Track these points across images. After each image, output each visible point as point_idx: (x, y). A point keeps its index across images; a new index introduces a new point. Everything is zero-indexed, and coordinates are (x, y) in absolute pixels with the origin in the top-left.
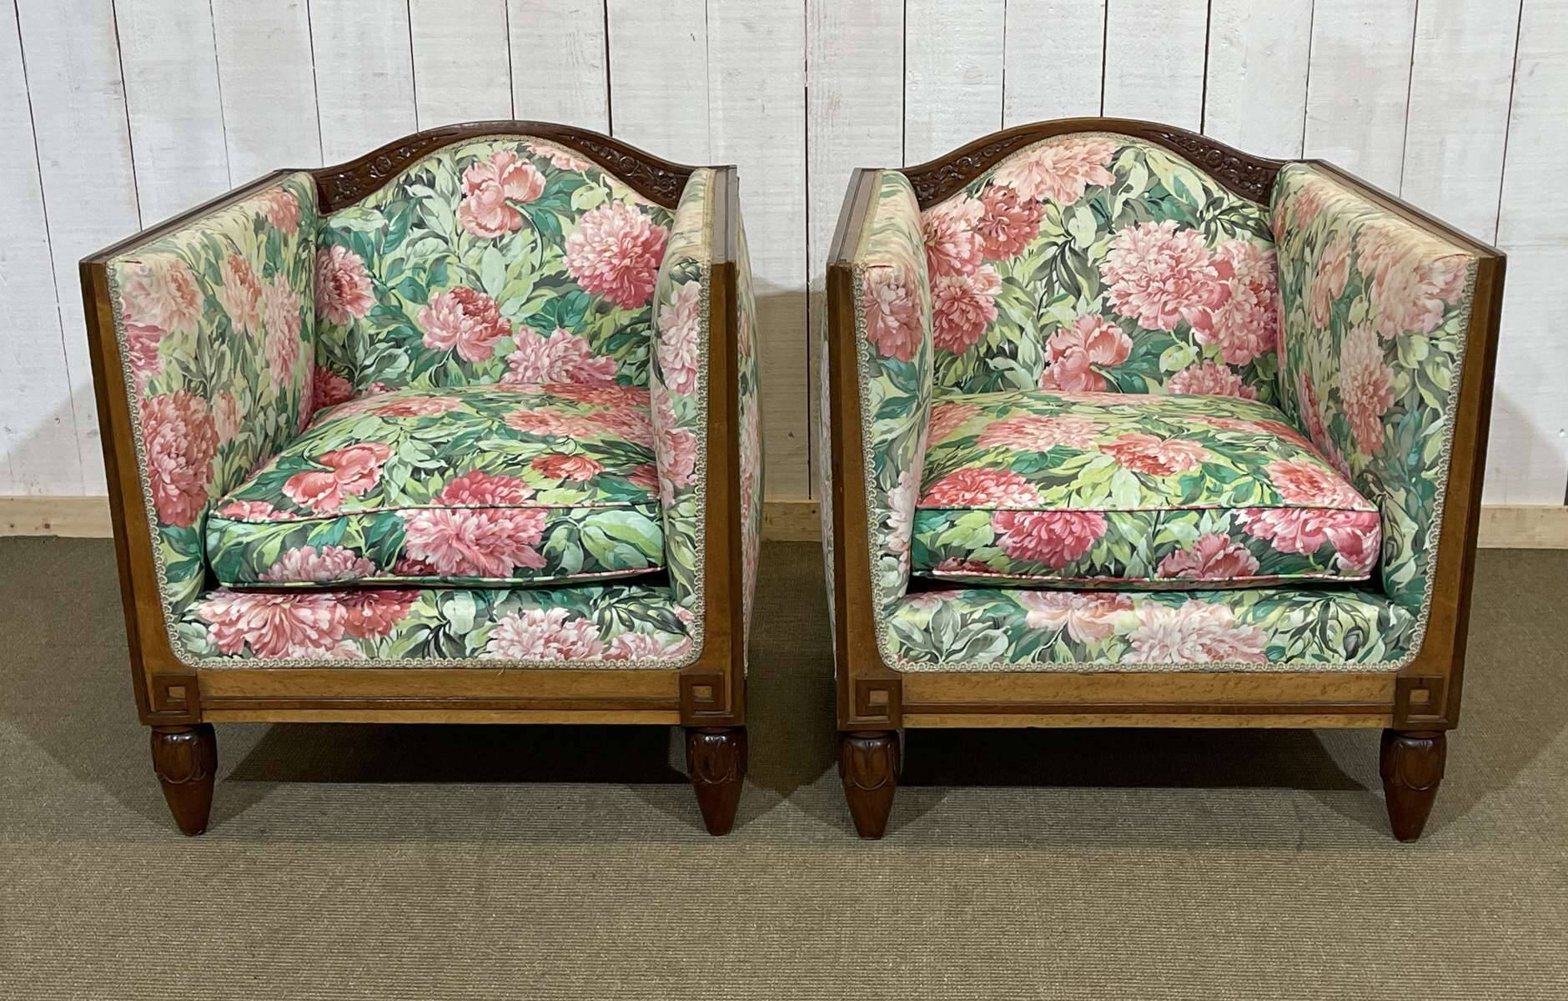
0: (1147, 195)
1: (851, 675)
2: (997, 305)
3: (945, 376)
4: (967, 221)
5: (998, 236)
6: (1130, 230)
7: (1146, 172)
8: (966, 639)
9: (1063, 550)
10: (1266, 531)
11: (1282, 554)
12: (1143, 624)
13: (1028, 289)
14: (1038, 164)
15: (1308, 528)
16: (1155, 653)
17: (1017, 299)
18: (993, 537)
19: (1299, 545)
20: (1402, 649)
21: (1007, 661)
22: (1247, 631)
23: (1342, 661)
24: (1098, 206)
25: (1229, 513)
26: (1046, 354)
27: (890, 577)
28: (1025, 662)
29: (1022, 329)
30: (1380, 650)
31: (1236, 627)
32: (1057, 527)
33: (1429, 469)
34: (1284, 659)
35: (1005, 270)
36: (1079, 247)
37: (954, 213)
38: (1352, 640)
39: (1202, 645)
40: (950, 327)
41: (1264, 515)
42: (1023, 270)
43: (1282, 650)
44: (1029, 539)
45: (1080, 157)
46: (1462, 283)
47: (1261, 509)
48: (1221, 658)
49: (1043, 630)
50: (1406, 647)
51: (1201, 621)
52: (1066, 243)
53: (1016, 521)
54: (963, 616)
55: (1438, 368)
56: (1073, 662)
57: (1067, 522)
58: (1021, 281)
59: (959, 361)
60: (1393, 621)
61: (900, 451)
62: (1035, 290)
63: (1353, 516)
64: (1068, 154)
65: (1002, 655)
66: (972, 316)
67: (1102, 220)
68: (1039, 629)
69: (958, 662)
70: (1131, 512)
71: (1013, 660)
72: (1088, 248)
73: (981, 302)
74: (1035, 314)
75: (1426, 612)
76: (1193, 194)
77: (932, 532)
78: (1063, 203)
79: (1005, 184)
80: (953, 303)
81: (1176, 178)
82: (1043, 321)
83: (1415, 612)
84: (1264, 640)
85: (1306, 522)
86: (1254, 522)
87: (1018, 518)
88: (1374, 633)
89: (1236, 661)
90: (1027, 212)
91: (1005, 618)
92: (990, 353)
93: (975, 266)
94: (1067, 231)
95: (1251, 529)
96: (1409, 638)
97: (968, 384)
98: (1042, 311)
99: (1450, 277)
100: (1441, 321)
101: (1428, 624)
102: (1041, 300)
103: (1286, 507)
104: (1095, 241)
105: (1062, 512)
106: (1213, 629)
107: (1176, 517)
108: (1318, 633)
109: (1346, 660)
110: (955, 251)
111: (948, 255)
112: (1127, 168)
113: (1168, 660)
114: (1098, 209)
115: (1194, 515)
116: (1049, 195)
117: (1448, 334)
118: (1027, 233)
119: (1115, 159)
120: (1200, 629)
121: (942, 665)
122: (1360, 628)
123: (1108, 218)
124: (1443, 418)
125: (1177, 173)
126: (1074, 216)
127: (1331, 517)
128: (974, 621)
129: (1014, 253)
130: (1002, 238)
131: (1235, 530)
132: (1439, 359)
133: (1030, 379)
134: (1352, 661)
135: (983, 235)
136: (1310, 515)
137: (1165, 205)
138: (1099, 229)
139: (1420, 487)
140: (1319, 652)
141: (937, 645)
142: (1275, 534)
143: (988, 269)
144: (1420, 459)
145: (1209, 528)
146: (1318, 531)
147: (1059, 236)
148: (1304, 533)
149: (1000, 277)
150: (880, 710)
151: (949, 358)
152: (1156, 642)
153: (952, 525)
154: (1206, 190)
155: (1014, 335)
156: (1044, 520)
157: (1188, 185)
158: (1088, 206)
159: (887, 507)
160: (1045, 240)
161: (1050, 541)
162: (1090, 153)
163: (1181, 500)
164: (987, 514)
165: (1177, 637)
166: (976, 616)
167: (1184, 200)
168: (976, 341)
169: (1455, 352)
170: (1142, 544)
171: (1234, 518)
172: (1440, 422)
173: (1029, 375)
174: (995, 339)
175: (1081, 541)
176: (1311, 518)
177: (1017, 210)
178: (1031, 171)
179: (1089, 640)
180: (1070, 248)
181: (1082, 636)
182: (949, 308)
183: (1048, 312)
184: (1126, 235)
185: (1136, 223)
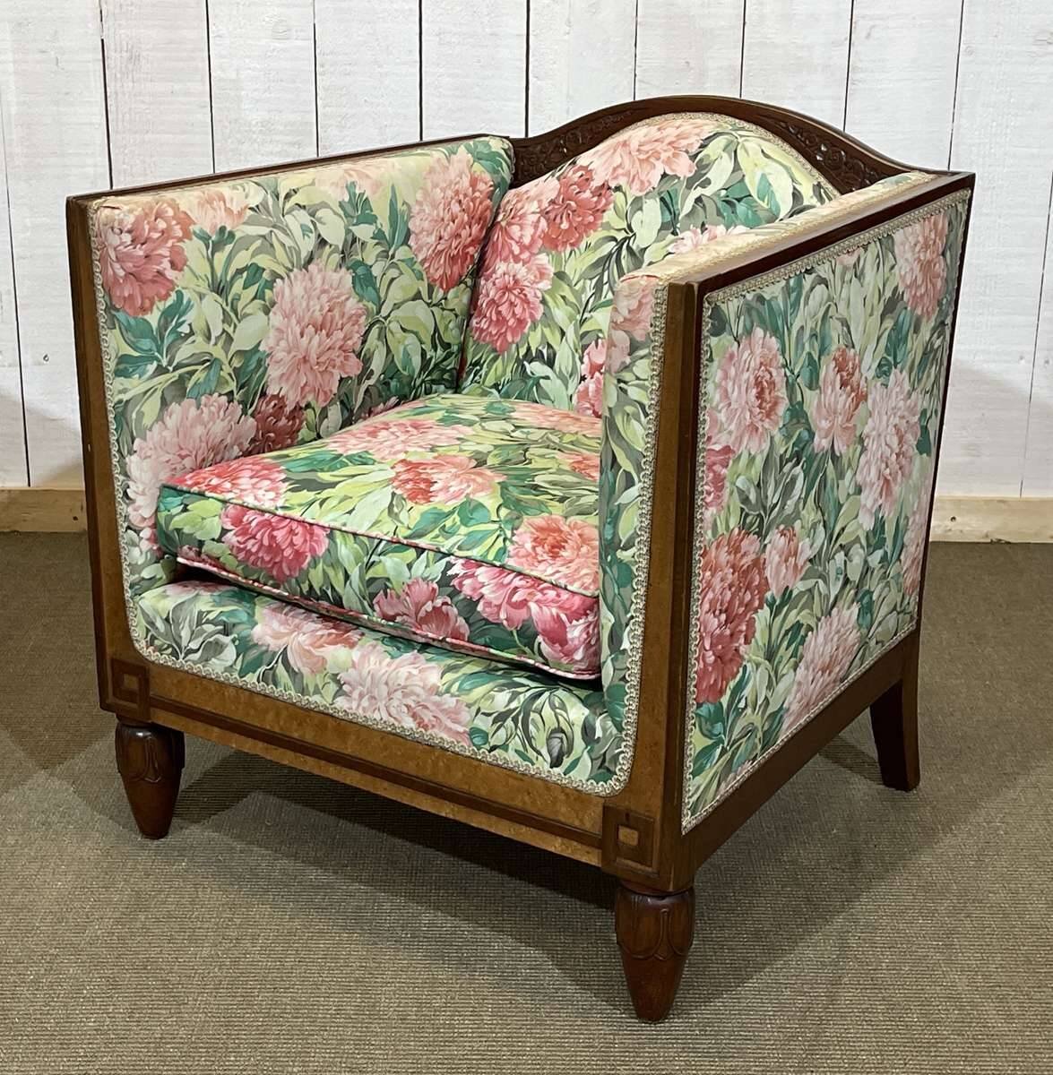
0: (724, 192)
1: (109, 650)
2: (544, 302)
3: (486, 375)
4: (540, 201)
5: (561, 223)
6: (695, 233)
7: (731, 165)
8: (201, 639)
9: (281, 562)
10: (474, 590)
11: (487, 622)
12: (354, 666)
13: (577, 288)
14: (625, 144)
15: (516, 598)
16: (365, 703)
17: (563, 297)
18: (220, 531)
19: (503, 616)
20: (608, 770)
21: (236, 675)
22: (450, 702)
23: (547, 767)
24: (668, 199)
25: (447, 559)
26: (583, 366)
27: (138, 553)
28: (251, 679)
29: (563, 334)
30: (586, 766)
31: (439, 694)
32: (279, 535)
33: (625, 548)
34: (487, 746)
35: (558, 262)
36: (638, 246)
37: (532, 193)
38: (556, 743)
39: (407, 706)
40: (498, 320)
41: (480, 571)
42: (577, 263)
43: (485, 736)
44: (252, 541)
45: (667, 141)
46: (647, 314)
47: (480, 563)
48: (426, 727)
49: (264, 648)
50: (612, 769)
51: (407, 679)
52: (625, 239)
53: (245, 519)
54: (200, 613)
55: (628, 421)
56: (293, 693)
57: (291, 532)
58: (571, 277)
59: (500, 360)
60: (599, 733)
61: (134, 416)
62: (584, 288)
63: (565, 596)
64: (658, 135)
65: (231, 666)
66: (518, 310)
67: (668, 217)
68: (262, 645)
69: (195, 663)
70: (355, 535)
71: (243, 673)
72: (646, 249)
73: (529, 296)
74: (578, 317)
75: (631, 730)
76: (778, 196)
77: (166, 513)
78: (633, 192)
79: (585, 164)
80: (504, 293)
81: (764, 176)
82: (585, 328)
83: (620, 729)
84: (466, 716)
85: (516, 589)
86: (466, 576)
87: (249, 516)
88: (579, 743)
89: (441, 735)
90: (595, 199)
91: (234, 625)
92: (529, 357)
93: (533, 254)
94: (629, 226)
95: (461, 584)
96: (615, 758)
97: (505, 387)
98: (586, 315)
99: (634, 304)
100: (628, 360)
101: (635, 746)
102: (588, 301)
103: (502, 567)
104: (655, 242)
105: (292, 519)
106: (418, 690)
107: (394, 551)
108: (520, 725)
109: (551, 767)
110: (519, 234)
111: (512, 239)
112: (713, 158)
113: (377, 716)
114: (667, 204)
115: (412, 553)
116: (622, 181)
117: (638, 378)
118: (590, 223)
119: (703, 146)
120: (405, 687)
121: (181, 663)
122: (563, 732)
123: (675, 216)
124: (638, 485)
125: (767, 170)
126: (641, 209)
127: (541, 591)
128: (208, 622)
129: (572, 245)
130: (565, 225)
131: (445, 581)
132: (629, 409)
133: (565, 393)
134: (556, 770)
135: (548, 220)
136: (523, 583)
137: (741, 208)
138: (664, 227)
139: (615, 568)
140: (521, 749)
141: (177, 639)
142: (482, 596)
143: (543, 259)
144: (615, 534)
145: (420, 572)
146: (524, 603)
147: (619, 230)
148: (509, 602)
149: (552, 270)
150: (131, 696)
151: (492, 356)
152: (365, 690)
153: (185, 510)
154: (796, 196)
155: (554, 339)
156: (270, 523)
157: (775, 187)
158: (658, 200)
159: (126, 475)
160: (606, 233)
161: (270, 546)
162: (679, 137)
163: (408, 532)
164: (220, 504)
165: (384, 690)
166: (211, 616)
167: (764, 205)
168: (517, 339)
169: (646, 402)
170: (355, 573)
171: (449, 566)
172: (634, 491)
173: (564, 388)
174: (535, 341)
175: (299, 555)
176: (522, 587)
177: (587, 194)
178: (615, 151)
179: (305, 671)
180: (629, 248)
181: (299, 665)
182: (501, 297)
183: (592, 317)
184: (688, 236)
185: (703, 224)
